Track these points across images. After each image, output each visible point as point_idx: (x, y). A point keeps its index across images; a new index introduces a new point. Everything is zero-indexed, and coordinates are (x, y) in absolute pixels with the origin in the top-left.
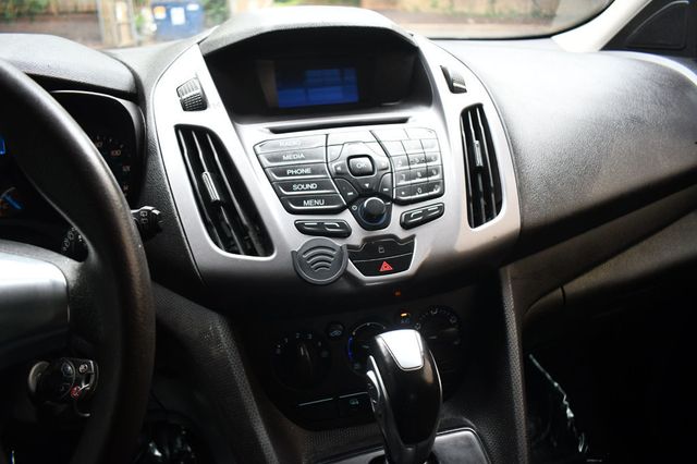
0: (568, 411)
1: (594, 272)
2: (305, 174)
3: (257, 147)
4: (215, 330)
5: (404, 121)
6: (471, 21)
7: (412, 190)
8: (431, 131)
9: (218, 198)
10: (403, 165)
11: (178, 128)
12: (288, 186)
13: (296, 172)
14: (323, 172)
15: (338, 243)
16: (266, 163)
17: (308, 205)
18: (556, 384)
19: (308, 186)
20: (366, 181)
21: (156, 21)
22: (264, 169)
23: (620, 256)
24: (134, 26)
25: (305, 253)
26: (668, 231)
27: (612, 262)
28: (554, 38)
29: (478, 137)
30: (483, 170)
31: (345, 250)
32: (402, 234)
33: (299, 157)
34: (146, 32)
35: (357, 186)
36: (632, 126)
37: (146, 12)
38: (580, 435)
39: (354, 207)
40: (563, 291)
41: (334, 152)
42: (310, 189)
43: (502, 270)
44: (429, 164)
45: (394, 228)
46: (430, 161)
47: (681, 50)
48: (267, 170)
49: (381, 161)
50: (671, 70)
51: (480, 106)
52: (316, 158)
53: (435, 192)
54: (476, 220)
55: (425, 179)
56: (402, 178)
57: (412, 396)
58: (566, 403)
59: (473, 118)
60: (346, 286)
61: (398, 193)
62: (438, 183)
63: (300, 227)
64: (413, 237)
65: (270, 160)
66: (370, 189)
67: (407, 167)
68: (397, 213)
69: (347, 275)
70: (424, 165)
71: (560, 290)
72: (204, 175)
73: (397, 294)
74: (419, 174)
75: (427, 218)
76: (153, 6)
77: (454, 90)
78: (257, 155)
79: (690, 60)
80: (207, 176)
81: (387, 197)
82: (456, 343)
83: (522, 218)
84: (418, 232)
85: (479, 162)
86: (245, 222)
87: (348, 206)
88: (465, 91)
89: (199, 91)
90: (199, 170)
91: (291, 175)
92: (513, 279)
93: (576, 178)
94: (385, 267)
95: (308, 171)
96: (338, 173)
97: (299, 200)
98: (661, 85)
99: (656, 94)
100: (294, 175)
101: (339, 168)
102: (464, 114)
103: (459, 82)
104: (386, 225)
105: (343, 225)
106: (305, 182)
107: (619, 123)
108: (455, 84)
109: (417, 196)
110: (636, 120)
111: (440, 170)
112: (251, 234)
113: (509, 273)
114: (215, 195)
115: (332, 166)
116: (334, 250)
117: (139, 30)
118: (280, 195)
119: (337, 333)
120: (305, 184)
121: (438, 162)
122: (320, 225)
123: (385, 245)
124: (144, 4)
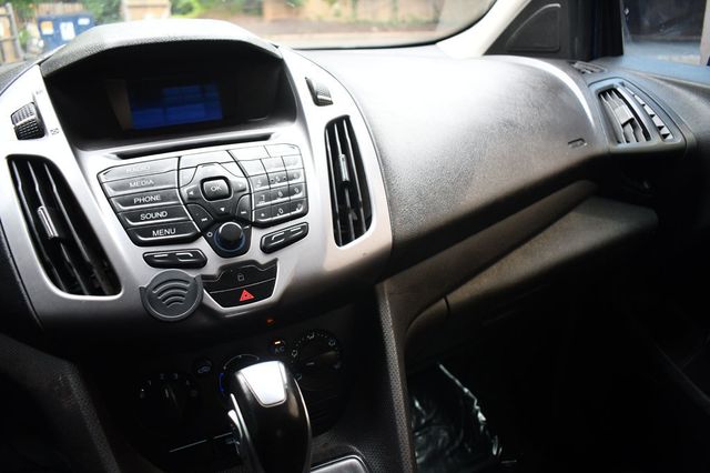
0: (480, 415)
1: (477, 279)
2: (153, 202)
3: (101, 175)
4: (65, 380)
5: (266, 137)
6: (375, 29)
7: (272, 211)
8: (293, 146)
9: (57, 235)
10: (262, 185)
11: (11, 159)
12: (135, 216)
13: (144, 200)
14: (175, 198)
15: (192, 274)
16: (111, 192)
17: (158, 235)
18: (466, 390)
19: (157, 214)
20: (222, 205)
21: (44, 37)
22: (108, 199)
23: (503, 261)
24: (18, 43)
25: (155, 288)
26: (549, 232)
27: (494, 267)
28: (438, 44)
29: (345, 151)
30: (350, 184)
31: (200, 282)
32: (263, 259)
33: (146, 183)
34: (33, 49)
35: (212, 211)
36: (505, 130)
37: (32, 28)
38: (492, 437)
39: (210, 234)
40: (447, 301)
41: (186, 175)
42: (159, 218)
43: (378, 286)
44: (290, 182)
45: (255, 253)
46: (293, 178)
47: (555, 52)
48: (112, 199)
49: (238, 181)
50: (545, 72)
51: (347, 118)
52: (167, 183)
53: (298, 211)
54: (343, 237)
55: (287, 198)
56: (261, 199)
57: (279, 433)
58: (477, 407)
59: (339, 131)
60: (204, 320)
61: (258, 216)
62: (301, 202)
63: (149, 260)
64: (275, 261)
65: (114, 189)
66: (225, 213)
67: (268, 187)
68: (257, 236)
69: (203, 308)
70: (286, 183)
71: (443, 301)
72: (39, 210)
73: (269, 321)
74: (280, 194)
75: (290, 240)
76: (40, 21)
77: (318, 102)
78: (101, 184)
79: (564, 62)
80: (43, 211)
81: (245, 221)
82: (337, 367)
83: (393, 231)
84: (280, 255)
85: (345, 176)
86: (88, 258)
87: (204, 233)
88: (330, 103)
89: (34, 116)
90: (34, 204)
91: (138, 203)
92: (390, 294)
93: (448, 185)
94: (246, 295)
95: (157, 198)
96: (190, 198)
97: (147, 231)
98: (534, 88)
99: (529, 96)
100: (142, 203)
101: (191, 193)
102: (329, 127)
103: (324, 95)
104: (245, 251)
105: (196, 254)
106: (153, 210)
107: (492, 128)
108: (319, 97)
109: (279, 217)
110: (510, 124)
111: (304, 187)
112: (95, 271)
113: (386, 290)
114: (52, 231)
115: (184, 191)
116: (187, 282)
117: (24, 47)
118: (126, 227)
119: (205, 369)
120: (154, 212)
121: (301, 179)
122: (172, 256)
123: (245, 272)
124: (29, 19)
